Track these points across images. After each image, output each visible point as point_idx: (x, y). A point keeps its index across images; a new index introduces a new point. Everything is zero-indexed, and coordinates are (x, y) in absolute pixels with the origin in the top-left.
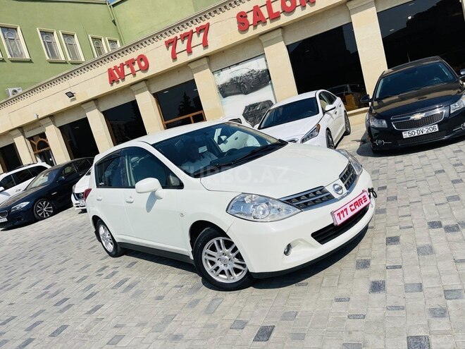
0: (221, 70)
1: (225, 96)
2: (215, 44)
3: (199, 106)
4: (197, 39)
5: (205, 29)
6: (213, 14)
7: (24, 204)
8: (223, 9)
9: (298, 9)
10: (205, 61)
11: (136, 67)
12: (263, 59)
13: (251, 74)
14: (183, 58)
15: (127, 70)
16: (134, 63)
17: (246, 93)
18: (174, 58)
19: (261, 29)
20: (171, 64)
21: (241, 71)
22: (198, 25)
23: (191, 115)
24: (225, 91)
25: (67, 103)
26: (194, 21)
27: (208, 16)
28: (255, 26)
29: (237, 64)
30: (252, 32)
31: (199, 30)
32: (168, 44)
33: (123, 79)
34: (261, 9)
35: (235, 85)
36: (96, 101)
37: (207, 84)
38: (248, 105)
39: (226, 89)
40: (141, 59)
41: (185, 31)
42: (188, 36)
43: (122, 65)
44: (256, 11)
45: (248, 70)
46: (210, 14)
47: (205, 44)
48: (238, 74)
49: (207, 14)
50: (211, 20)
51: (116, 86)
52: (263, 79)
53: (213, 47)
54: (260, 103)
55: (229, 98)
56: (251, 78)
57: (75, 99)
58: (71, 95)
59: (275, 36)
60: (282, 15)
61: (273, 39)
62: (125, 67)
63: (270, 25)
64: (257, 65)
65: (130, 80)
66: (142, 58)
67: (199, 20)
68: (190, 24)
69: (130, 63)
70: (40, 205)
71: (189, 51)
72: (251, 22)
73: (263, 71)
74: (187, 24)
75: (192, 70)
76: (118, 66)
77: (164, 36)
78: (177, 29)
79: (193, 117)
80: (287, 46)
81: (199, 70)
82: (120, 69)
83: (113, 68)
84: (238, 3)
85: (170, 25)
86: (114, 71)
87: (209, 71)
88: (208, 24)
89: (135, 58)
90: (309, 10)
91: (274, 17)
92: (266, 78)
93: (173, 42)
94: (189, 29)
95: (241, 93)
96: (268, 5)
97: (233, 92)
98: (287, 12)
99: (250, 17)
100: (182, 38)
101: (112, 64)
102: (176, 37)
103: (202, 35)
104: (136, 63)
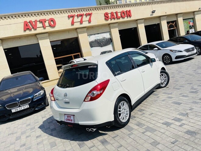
0: (91, 35)
1: (92, 47)
2: (94, 22)
5: (90, 15)
6: (94, 10)
9: (126, 18)
11: (47, 24)
13: (104, 38)
15: (39, 25)
16: (45, 22)
17: (102, 47)
18: (73, 24)
19: (113, 21)
20: (70, 27)
21: (100, 37)
23: (72, 55)
24: (92, 44)
26: (85, 10)
27: (92, 10)
28: (111, 19)
29: (98, 34)
30: (109, 21)
31: (87, 15)
32: (69, 17)
33: (35, 29)
35: (97, 43)
37: (84, 40)
38: (102, 52)
40: (52, 21)
41: (79, 13)
43: (36, 21)
44: (112, 14)
47: (90, 21)
48: (99, 38)
50: (93, 12)
53: (92, 24)
54: (107, 51)
55: (94, 48)
56: (104, 40)
59: (115, 26)
60: (121, 18)
62: (38, 23)
63: (116, 21)
64: (107, 36)
65: (40, 30)
67: (87, 10)
71: (81, 22)
73: (109, 38)
74: (81, 11)
75: (77, 32)
76: (33, 21)
77: (68, 12)
78: (75, 11)
79: (74, 56)
80: (119, 30)
81: (81, 33)
82: (34, 23)
83: (28, 21)
84: (105, 9)
85: (73, 8)
86: (29, 23)
87: (86, 34)
88: (92, 13)
89: (47, 19)
90: (129, 19)
91: (118, 18)
92: (110, 41)
93: (73, 16)
94: (82, 13)
95: (99, 46)
96: (116, 13)
97: (96, 45)
98: (123, 17)
99: (110, 15)
100: (78, 16)
101: (28, 19)
102: (75, 15)
103: (88, 17)
104: (47, 22)
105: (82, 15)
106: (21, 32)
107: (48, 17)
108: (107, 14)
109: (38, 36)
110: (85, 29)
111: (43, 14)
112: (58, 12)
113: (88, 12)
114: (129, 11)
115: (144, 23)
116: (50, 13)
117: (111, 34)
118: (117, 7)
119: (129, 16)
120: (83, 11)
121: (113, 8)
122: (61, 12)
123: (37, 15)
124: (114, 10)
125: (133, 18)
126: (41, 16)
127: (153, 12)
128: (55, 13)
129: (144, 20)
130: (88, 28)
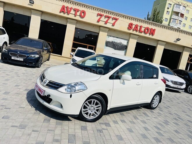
0: (110, 36)
2: (117, 27)
4: (111, 21)
5: (116, 19)
6: (122, 17)
9: (148, 34)
11: (78, 13)
12: (127, 41)
13: (120, 44)
15: (72, 12)
16: (78, 11)
17: (115, 49)
18: (98, 21)
19: (135, 32)
20: (95, 22)
21: (118, 41)
22: (115, 17)
23: (88, 45)
24: (108, 44)
26: (114, 15)
27: (120, 16)
28: (133, 30)
29: (117, 38)
30: (131, 31)
31: (113, 19)
32: (98, 15)
33: (68, 14)
34: (138, 27)
35: (113, 44)
37: (103, 38)
39: (109, 44)
41: (108, 15)
43: (71, 9)
45: (120, 42)
47: (113, 25)
48: (116, 41)
50: (120, 18)
51: (62, 14)
53: (115, 27)
55: (108, 47)
58: (32, 2)
60: (143, 33)
61: (134, 37)
62: (72, 10)
63: (138, 33)
64: (124, 42)
65: (71, 16)
66: (84, 12)
67: (116, 15)
69: (76, 11)
71: (106, 23)
72: (133, 28)
73: (125, 45)
74: (111, 13)
75: (100, 29)
76: (69, 7)
77: (99, 11)
78: (105, 12)
80: (137, 42)
81: (103, 31)
82: (69, 9)
83: (66, 6)
84: (132, 20)
85: (104, 9)
86: (65, 8)
87: (107, 34)
88: (118, 19)
89: (80, 10)
90: (151, 36)
91: (140, 32)
92: (124, 48)
93: (101, 15)
94: (110, 15)
95: (113, 48)
96: (141, 27)
97: (111, 46)
99: (134, 26)
100: (106, 17)
101: (66, 4)
102: (104, 15)
103: (114, 21)
104: (79, 12)
105: (109, 17)
106: (57, 12)
107: (81, 9)
108: (131, 24)
109: (68, 20)
110: (107, 30)
111: (79, 5)
112: (91, 8)
113: (116, 17)
114: (154, 30)
115: (165, 45)
116: (84, 6)
117: (128, 43)
118: (144, 22)
119: (152, 34)
120: (112, 14)
121: (140, 21)
122: (93, 9)
123: (74, 4)
124: (139, 24)
125: (155, 37)
126: (77, 6)
127: (178, 40)
128: (89, 7)
129: (166, 43)
130: (110, 29)
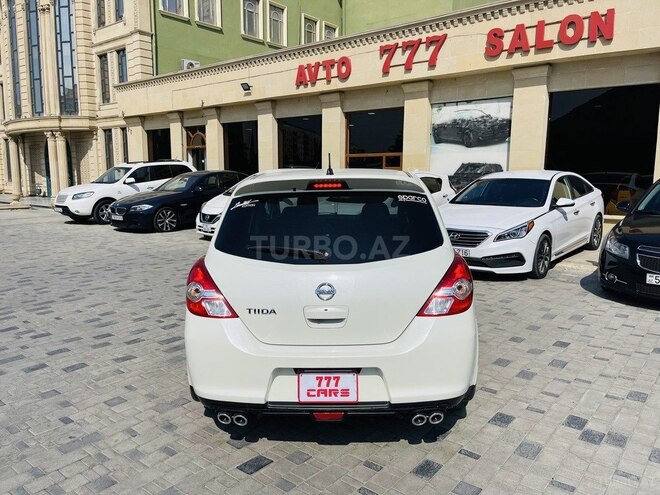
0: (445, 104)
1: (438, 141)
2: (446, 66)
3: (398, 146)
4: (423, 54)
5: (438, 42)
6: (456, 23)
7: (147, 207)
8: (473, 19)
10: (425, 87)
11: (334, 72)
12: (509, 104)
13: (484, 120)
14: (397, 75)
15: (322, 73)
16: (332, 66)
17: (469, 146)
18: (386, 72)
19: (518, 59)
21: (471, 112)
22: (433, 34)
23: (384, 155)
24: (441, 134)
25: (239, 96)
26: (428, 28)
27: (448, 25)
28: (511, 54)
29: (469, 102)
30: (503, 61)
31: (431, 42)
32: (384, 50)
33: (314, 84)
34: (527, 31)
35: (457, 130)
36: (274, 103)
37: (419, 118)
38: (466, 162)
39: (443, 132)
40: (343, 63)
41: (410, 38)
42: (413, 47)
43: (317, 65)
44: (520, 32)
45: (482, 114)
46: (452, 22)
48: (466, 116)
49: (448, 21)
50: (451, 31)
51: (302, 90)
52: (499, 132)
53: (441, 70)
54: (483, 165)
55: (443, 146)
56: (482, 126)
57: (249, 94)
58: (246, 87)
59: (537, 75)
60: (556, 47)
61: (531, 79)
62: (321, 68)
63: (533, 57)
64: (497, 111)
65: (321, 86)
66: (345, 62)
67: (435, 28)
68: (421, 30)
69: (329, 65)
70: (163, 214)
71: (408, 67)
72: (506, 47)
73: (503, 120)
74: (418, 30)
75: (402, 94)
76: (312, 65)
77: (382, 38)
78: (401, 33)
79: (387, 157)
80: (550, 94)
81: (413, 96)
82: (313, 69)
83: (305, 65)
84: (496, 15)
85: (393, 26)
86: (306, 70)
87: (427, 101)
88: (445, 36)
89: (336, 60)
90: (599, 49)
91: (542, 46)
92: (505, 132)
93: (391, 50)
94: (416, 37)
95: (462, 143)
96: (540, 27)
97: (451, 139)
98: (567, 43)
99: (507, 40)
100: (405, 47)
101: (306, 60)
102: (398, 43)
103: (432, 49)
104: (336, 66)
107: (336, 55)
108: (495, 35)
109: (323, 98)
111: (332, 48)
112: (361, 41)
113: (436, 33)
114: (608, 15)
116: (345, 44)
117: (511, 107)
118: (551, 3)
119: (603, 36)
121: (532, 7)
122: (367, 39)
123: (322, 51)
124: (532, 18)
126: (329, 51)
128: (356, 42)
